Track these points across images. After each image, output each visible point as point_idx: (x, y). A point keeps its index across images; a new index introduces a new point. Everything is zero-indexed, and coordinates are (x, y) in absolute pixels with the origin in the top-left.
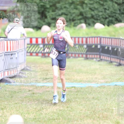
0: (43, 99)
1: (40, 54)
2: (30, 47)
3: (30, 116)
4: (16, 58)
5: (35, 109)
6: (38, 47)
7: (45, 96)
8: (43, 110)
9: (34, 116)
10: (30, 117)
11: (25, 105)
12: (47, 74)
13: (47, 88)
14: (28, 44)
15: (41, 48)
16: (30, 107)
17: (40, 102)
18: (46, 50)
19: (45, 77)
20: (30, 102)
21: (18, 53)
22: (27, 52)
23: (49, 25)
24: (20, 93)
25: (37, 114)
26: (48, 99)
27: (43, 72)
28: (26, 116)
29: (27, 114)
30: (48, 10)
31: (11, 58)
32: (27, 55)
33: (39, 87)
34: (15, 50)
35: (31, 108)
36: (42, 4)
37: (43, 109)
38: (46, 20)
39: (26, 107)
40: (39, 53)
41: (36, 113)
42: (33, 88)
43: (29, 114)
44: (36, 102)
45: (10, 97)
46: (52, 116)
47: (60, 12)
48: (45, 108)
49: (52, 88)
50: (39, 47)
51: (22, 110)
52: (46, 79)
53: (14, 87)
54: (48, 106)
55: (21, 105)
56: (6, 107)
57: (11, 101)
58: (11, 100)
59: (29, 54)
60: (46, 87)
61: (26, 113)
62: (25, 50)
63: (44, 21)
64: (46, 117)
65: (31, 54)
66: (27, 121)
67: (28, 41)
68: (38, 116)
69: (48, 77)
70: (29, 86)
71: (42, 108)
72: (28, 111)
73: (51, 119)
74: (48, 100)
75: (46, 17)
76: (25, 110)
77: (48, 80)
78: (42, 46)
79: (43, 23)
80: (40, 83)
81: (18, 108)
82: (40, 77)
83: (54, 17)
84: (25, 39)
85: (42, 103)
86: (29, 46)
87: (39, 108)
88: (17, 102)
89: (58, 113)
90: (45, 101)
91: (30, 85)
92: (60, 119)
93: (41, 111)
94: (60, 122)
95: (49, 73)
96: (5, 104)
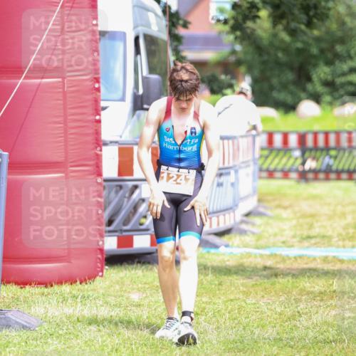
0: (301, 289)
1: (294, 175)
2: (267, 157)
3: (267, 333)
4: (233, 184)
5: (280, 314)
6: (288, 155)
7: (306, 283)
8: (301, 319)
9: (278, 333)
10: (266, 336)
11: (255, 304)
12: (311, 226)
13: (311, 262)
14: (262, 149)
15: (296, 159)
16: (266, 310)
17: (293, 297)
18: (310, 164)
19: (305, 233)
20: (266, 296)
21: (236, 172)
22: (261, 170)
23: (317, 98)
24: (241, 273)
25: (284, 327)
26: (312, 289)
27: (301, 220)
28: (257, 333)
29: (258, 327)
30: (313, 61)
31: (220, 185)
32: (260, 178)
33: (290, 259)
34: (229, 163)
35: (269, 313)
36: (299, 45)
37: (300, 316)
38: (309, 87)
39: (257, 310)
40: (290, 170)
41: (281, 325)
42: (274, 261)
43: (263, 327)
44: (282, 298)
45: (216, 285)
46: (322, 334)
47: (345, 67)
48: (306, 314)
49: (324, 261)
50: (290, 157)
51: (246, 318)
52: (309, 237)
53: (226, 259)
54: (312, 307)
55: (244, 305)
56: (205, 308)
57: (220, 293)
58: (218, 292)
59: (264, 174)
60: (309, 257)
61: (255, 325)
62: (255, 163)
63: (304, 90)
64: (306, 336)
65: (271, 174)
66: (259, 345)
67: (262, 140)
68: (287, 333)
69: (312, 233)
70: (266, 255)
71: (299, 312)
72: (262, 320)
73: (321, 342)
74: (312, 293)
75: (309, 79)
76: (254, 317)
77: (313, 241)
78: (297, 153)
79: (303, 95)
80: (292, 249)
81: (236, 311)
82: (292, 233)
83: (329, 78)
84: (254, 137)
85: (297, 301)
86: (266, 153)
87: (289, 312)
88: (232, 297)
89: (338, 326)
90: (305, 295)
91: (267, 252)
92: (345, 341)
93: (294, 319)
94: (343, 349)
95: (317, 221)
96: (203, 303)
